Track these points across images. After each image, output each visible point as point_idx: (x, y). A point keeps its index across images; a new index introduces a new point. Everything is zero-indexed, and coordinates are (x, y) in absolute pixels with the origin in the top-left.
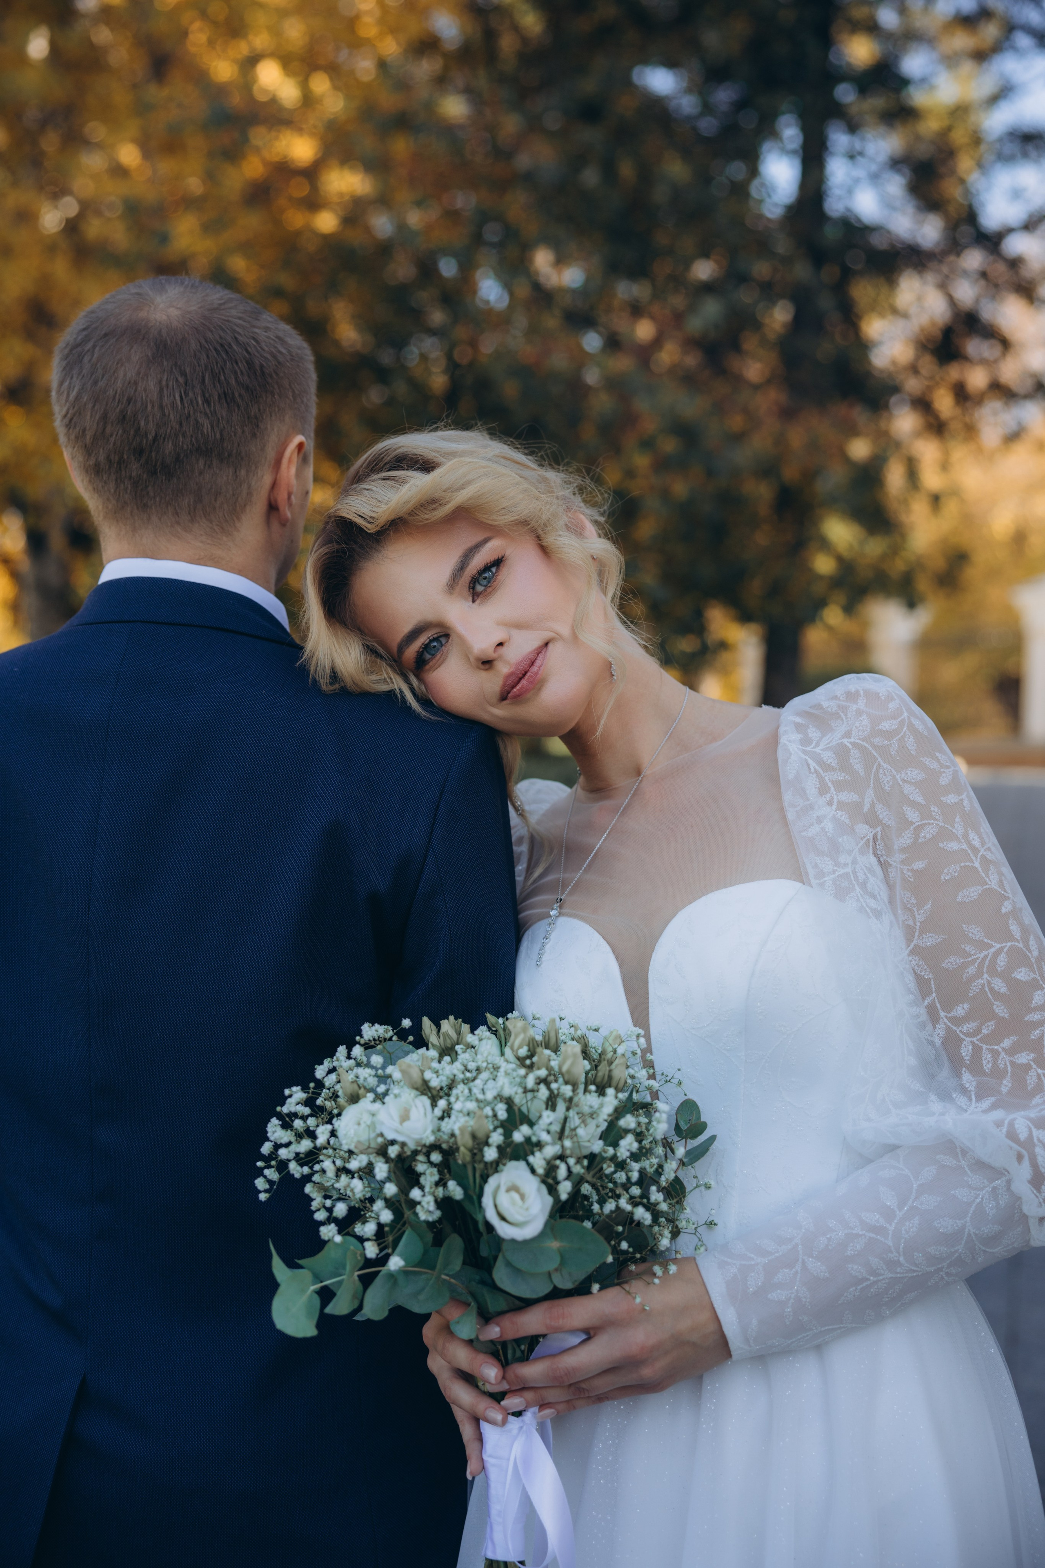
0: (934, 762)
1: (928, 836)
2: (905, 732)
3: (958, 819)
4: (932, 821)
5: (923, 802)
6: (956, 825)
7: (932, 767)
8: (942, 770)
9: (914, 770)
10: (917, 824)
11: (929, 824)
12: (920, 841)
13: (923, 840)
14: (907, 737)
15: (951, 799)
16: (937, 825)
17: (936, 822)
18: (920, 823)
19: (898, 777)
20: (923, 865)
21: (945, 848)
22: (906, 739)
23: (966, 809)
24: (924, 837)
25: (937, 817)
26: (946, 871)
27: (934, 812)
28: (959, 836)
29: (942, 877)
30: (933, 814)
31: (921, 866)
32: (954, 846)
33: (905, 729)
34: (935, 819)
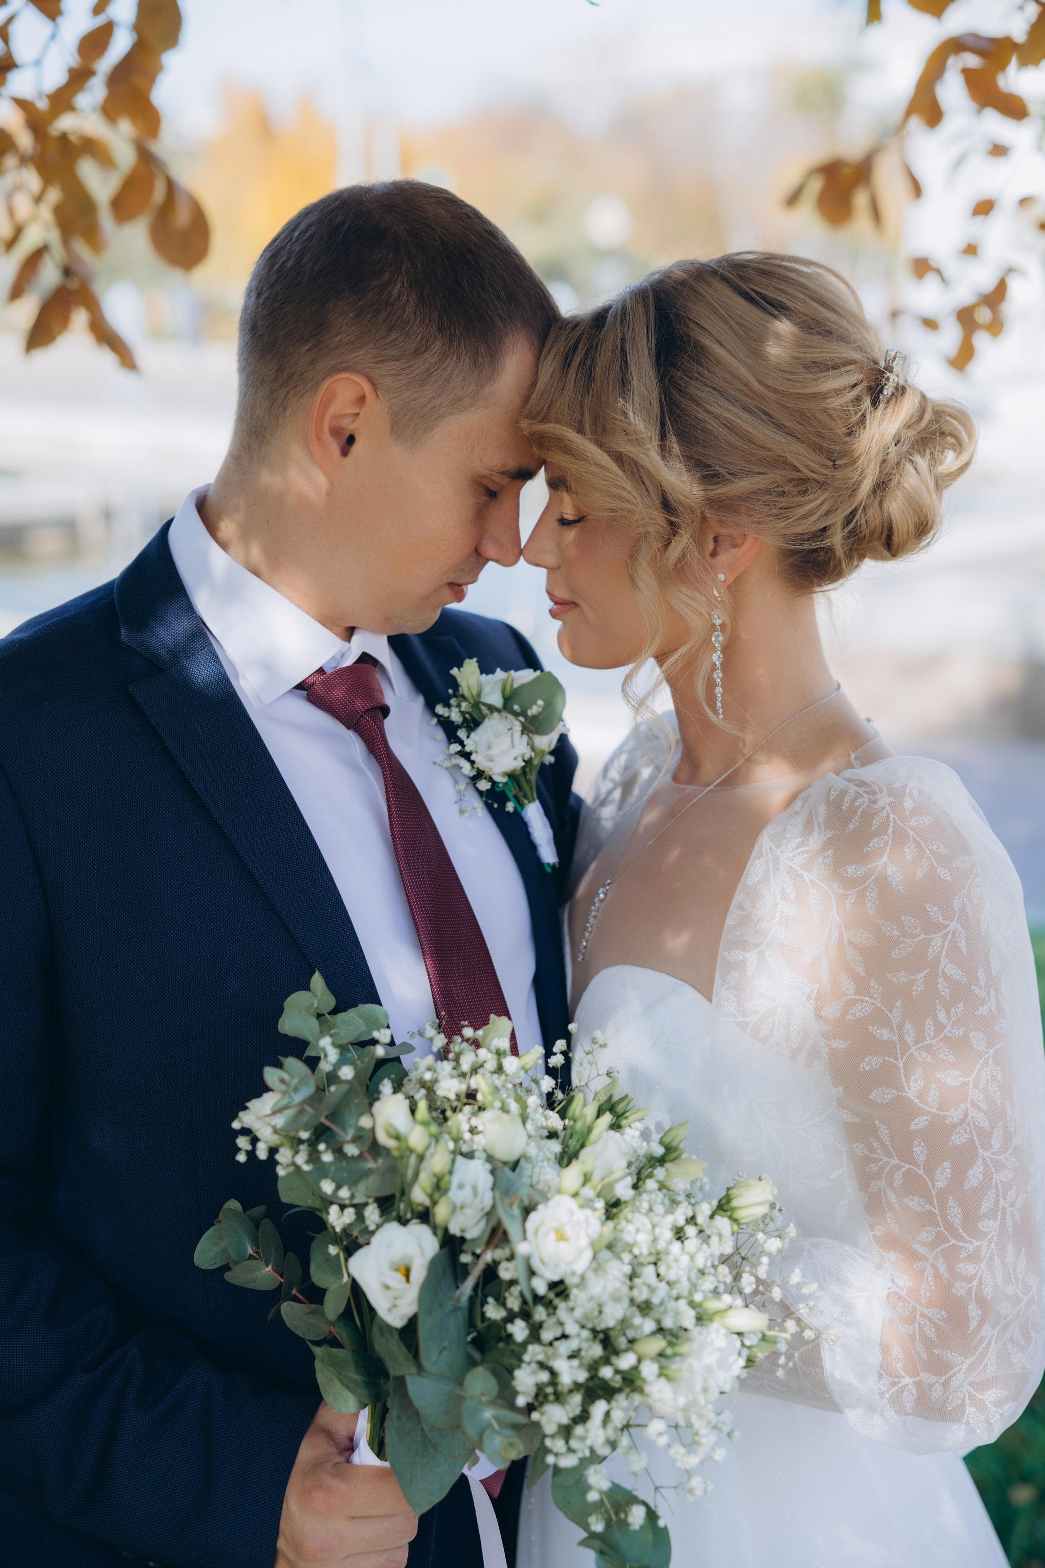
0: (894, 927)
1: (858, 1014)
2: (870, 884)
3: (899, 1003)
4: (867, 999)
5: (863, 974)
6: (894, 1010)
7: (888, 934)
8: (901, 939)
9: (865, 932)
10: (851, 997)
11: (864, 1001)
12: (848, 1017)
13: (852, 1017)
14: (870, 890)
15: (902, 977)
16: (873, 1004)
17: (872, 1001)
18: (853, 997)
19: (845, 935)
20: (844, 1046)
21: (874, 1033)
22: (868, 893)
23: (914, 993)
24: (854, 1015)
25: (875, 996)
26: (867, 1060)
27: (873, 988)
28: (894, 1024)
29: (861, 1066)
30: (872, 990)
31: (841, 1046)
32: (884, 1034)
33: (871, 880)
34: (871, 997)
